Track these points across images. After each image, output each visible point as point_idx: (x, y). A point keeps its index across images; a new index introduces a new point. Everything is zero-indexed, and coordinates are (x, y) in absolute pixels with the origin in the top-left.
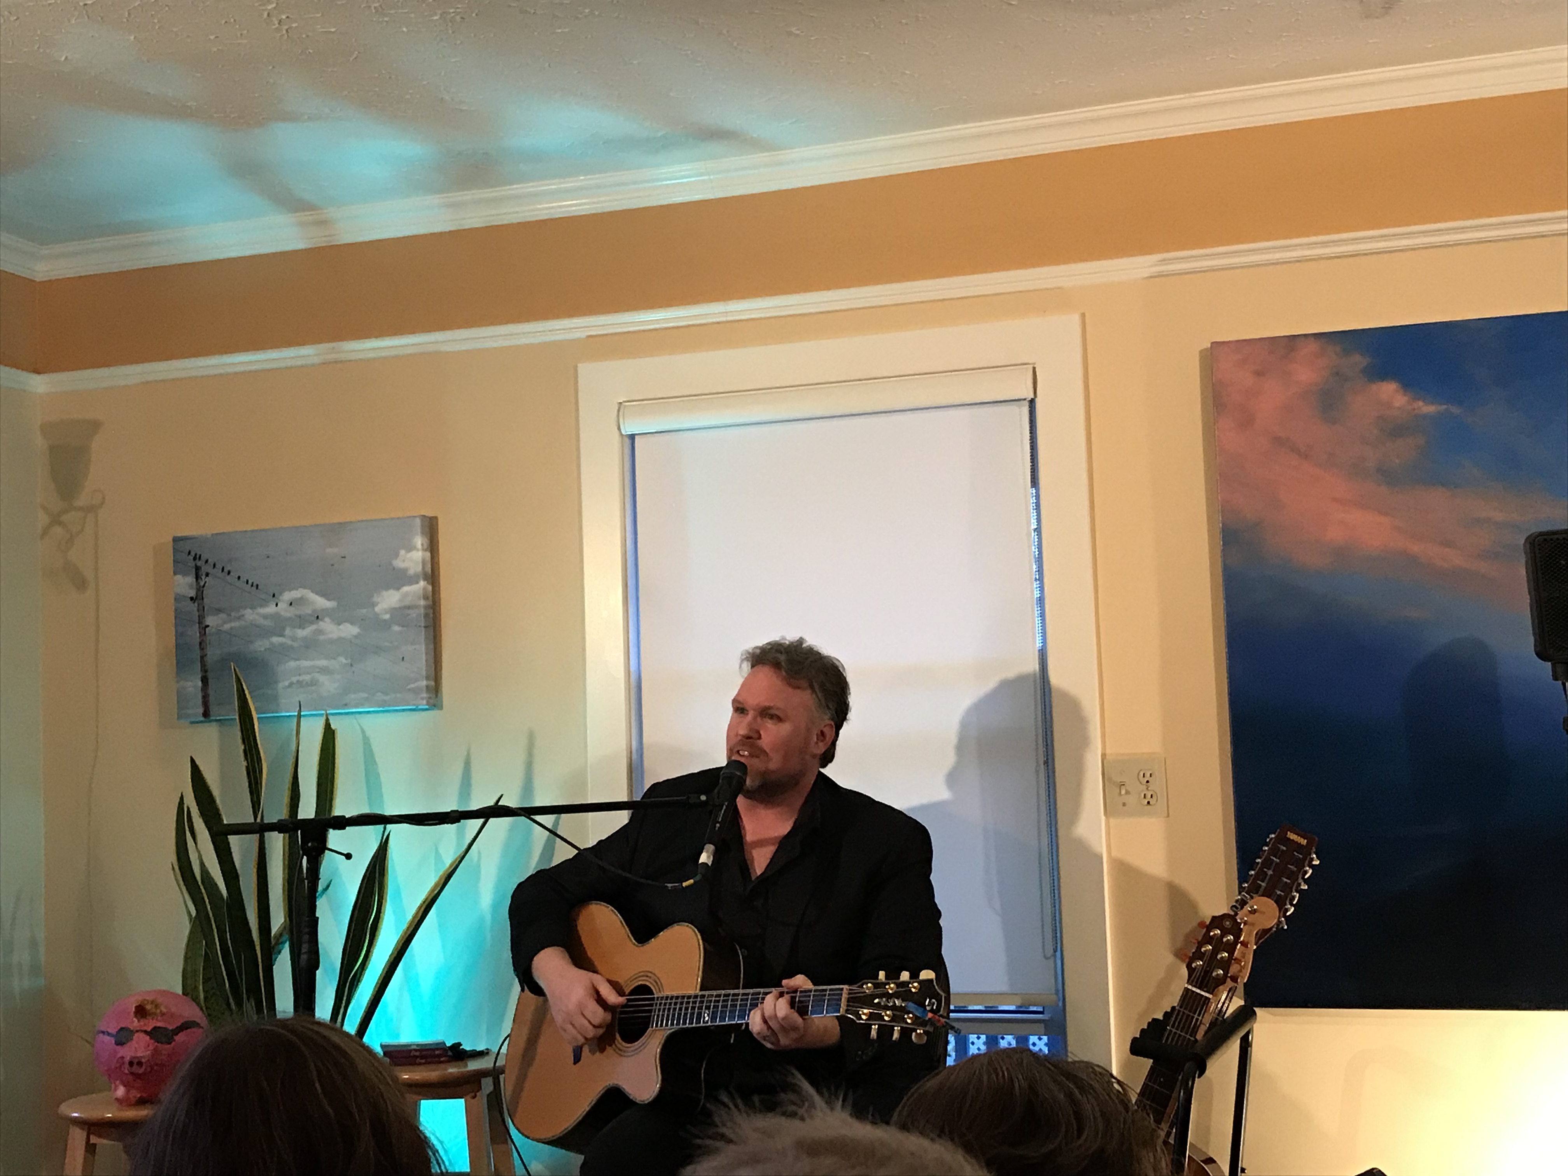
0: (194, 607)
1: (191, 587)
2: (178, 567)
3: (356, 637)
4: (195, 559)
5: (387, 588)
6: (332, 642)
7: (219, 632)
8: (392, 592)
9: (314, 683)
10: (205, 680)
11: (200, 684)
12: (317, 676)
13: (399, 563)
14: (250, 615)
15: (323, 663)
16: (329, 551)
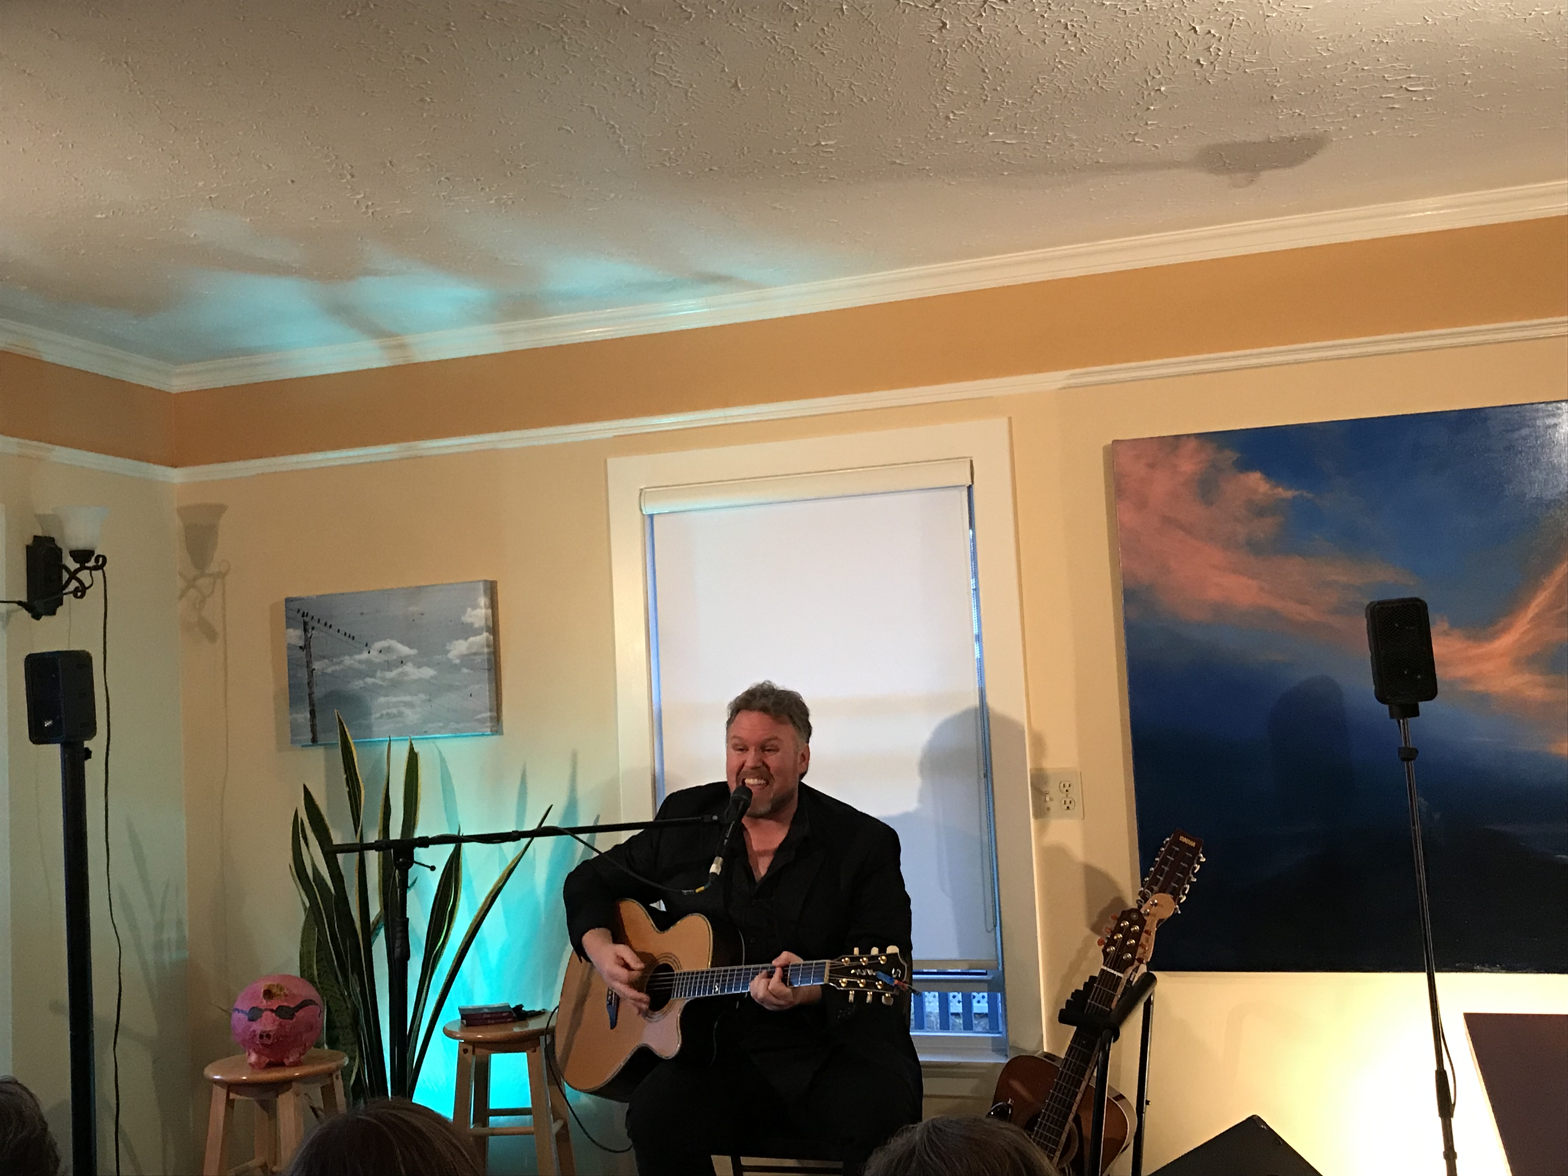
0: (303, 654)
1: (300, 637)
2: (290, 623)
3: (432, 678)
4: (303, 616)
5: (457, 640)
6: (414, 682)
7: (324, 674)
8: (460, 641)
9: (400, 714)
10: (313, 713)
11: (308, 716)
12: (403, 709)
13: (466, 619)
14: (348, 661)
15: (407, 698)
16: (411, 609)
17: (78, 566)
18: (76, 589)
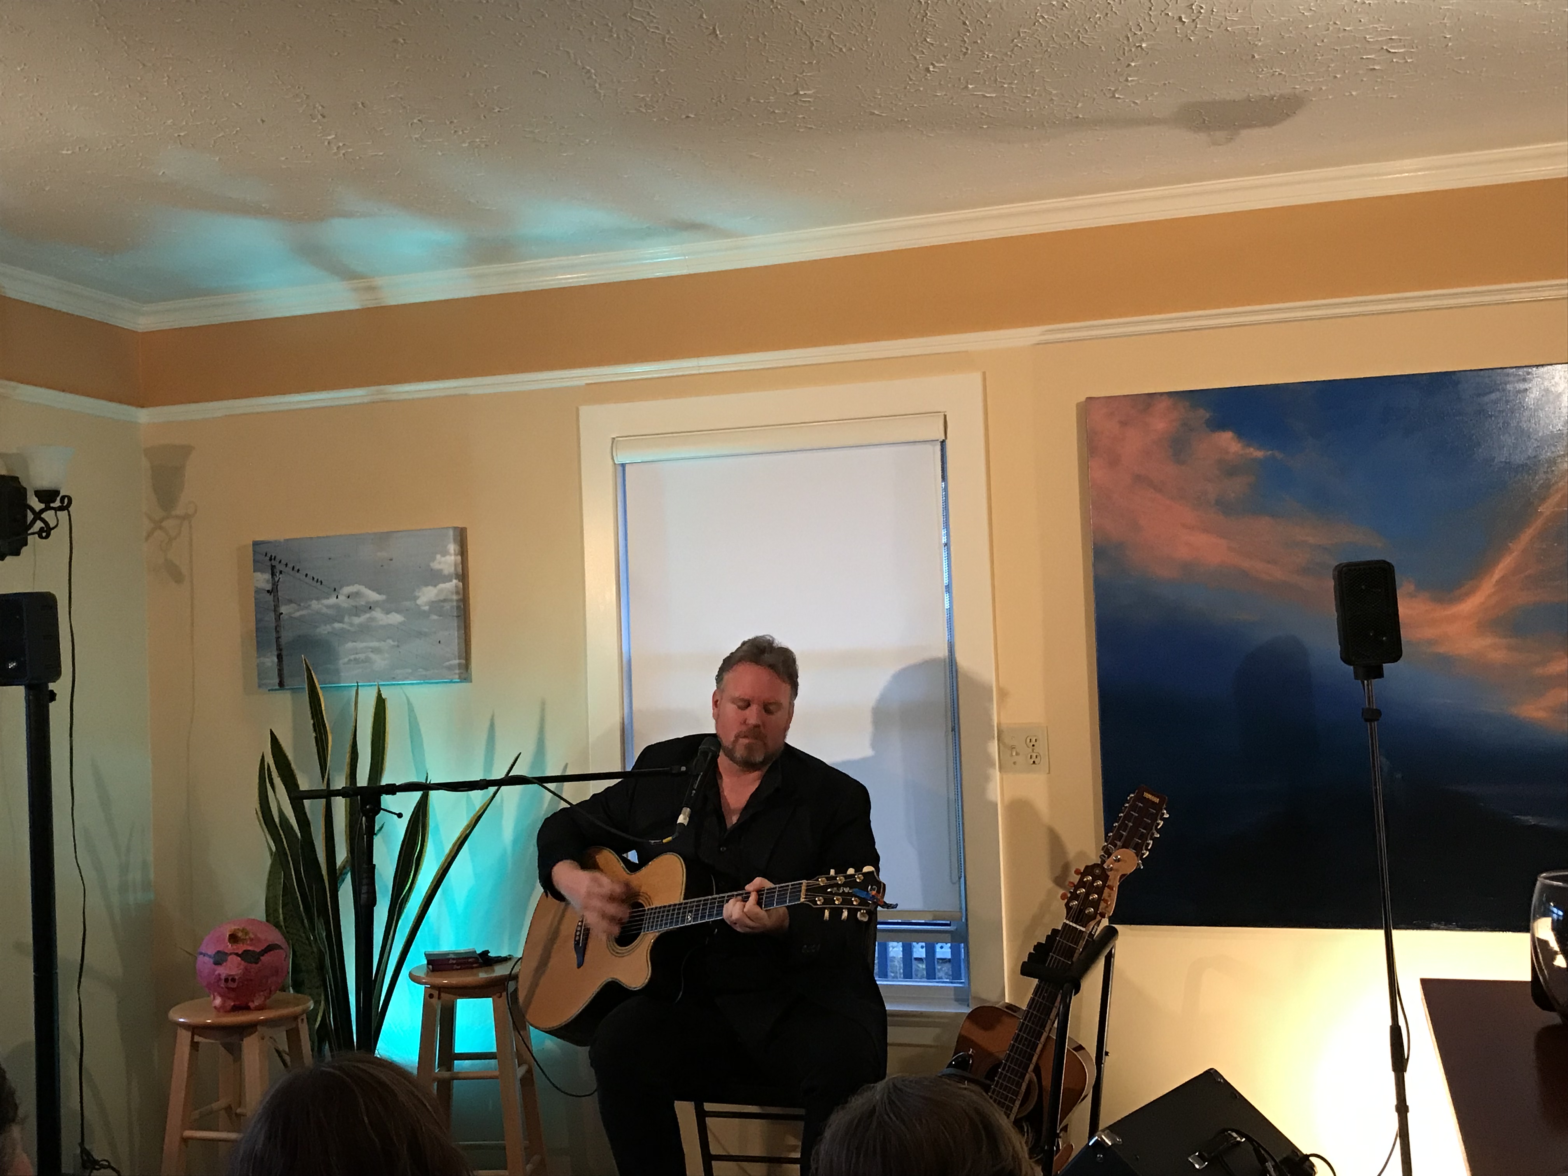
0: (270, 598)
1: (268, 581)
2: (257, 566)
3: (401, 623)
4: (271, 560)
5: (427, 585)
6: (382, 627)
7: (292, 618)
8: (430, 588)
9: (367, 660)
10: (280, 657)
11: (276, 660)
12: (371, 655)
13: (435, 565)
14: (315, 605)
15: (375, 644)
16: (379, 554)
17: (43, 506)
18: (42, 529)
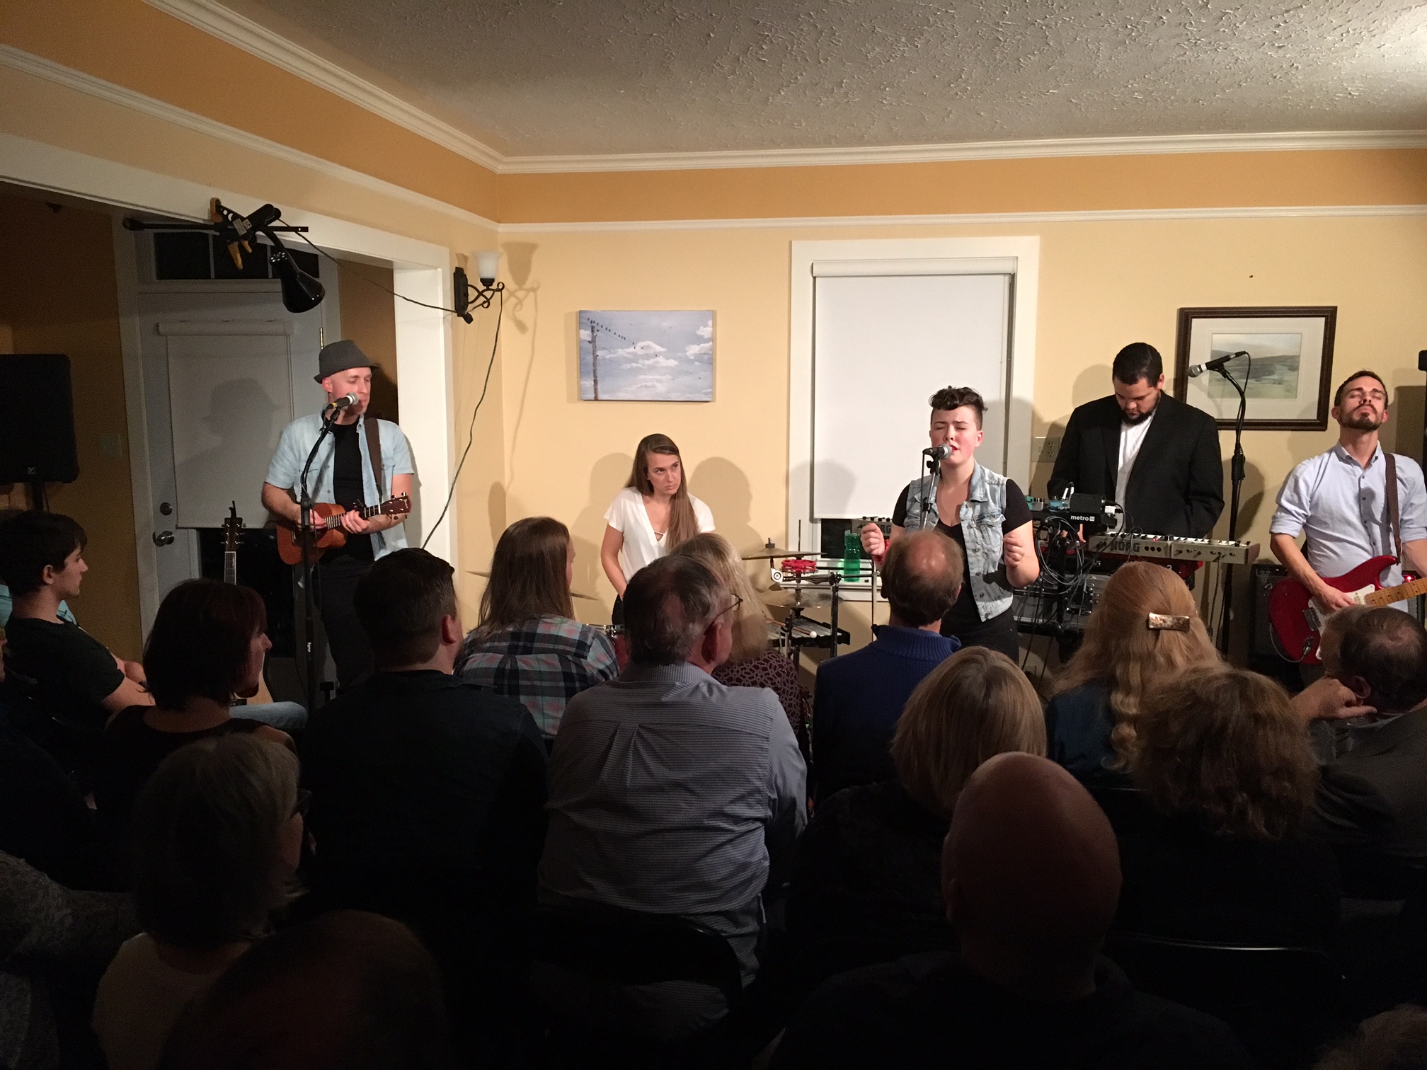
0: (590, 346)
1: (589, 335)
2: (581, 325)
3: (675, 366)
4: (591, 322)
5: (693, 344)
6: (663, 367)
7: (604, 359)
8: (696, 346)
9: (654, 386)
10: (596, 382)
11: (593, 383)
12: (655, 383)
13: (699, 333)
14: (621, 352)
15: (659, 377)
16: (663, 324)
17: (485, 288)
18: (484, 302)
